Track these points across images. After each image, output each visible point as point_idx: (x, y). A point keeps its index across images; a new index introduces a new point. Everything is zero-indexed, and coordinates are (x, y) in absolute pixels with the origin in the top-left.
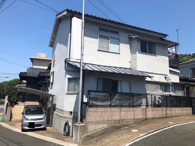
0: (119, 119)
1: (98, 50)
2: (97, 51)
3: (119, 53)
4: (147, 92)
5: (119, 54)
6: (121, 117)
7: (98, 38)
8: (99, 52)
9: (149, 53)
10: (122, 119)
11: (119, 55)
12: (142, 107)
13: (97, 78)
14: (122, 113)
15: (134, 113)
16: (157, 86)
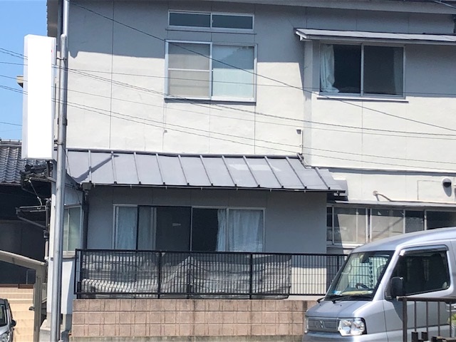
0: (187, 334)
1: (167, 100)
2: (163, 102)
3: (253, 100)
4: (345, 245)
5: (254, 104)
6: (197, 328)
7: (167, 55)
8: (170, 104)
9: (367, 92)
10: (201, 334)
11: (251, 108)
12: (291, 298)
13: (136, 206)
14: (201, 315)
15: (251, 317)
16: (392, 220)
